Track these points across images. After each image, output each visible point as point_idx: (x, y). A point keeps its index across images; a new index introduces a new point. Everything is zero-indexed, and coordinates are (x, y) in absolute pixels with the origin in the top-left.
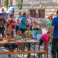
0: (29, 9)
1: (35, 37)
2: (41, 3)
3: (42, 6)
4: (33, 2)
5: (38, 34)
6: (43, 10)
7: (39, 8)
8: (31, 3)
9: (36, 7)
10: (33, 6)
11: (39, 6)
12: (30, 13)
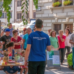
0: (52, 23)
1: (50, 59)
2: (68, 15)
3: (69, 19)
4: (57, 14)
5: (54, 55)
6: (70, 24)
7: (66, 22)
8: (55, 15)
9: (61, 20)
10: (58, 19)
11: (66, 19)
12: (54, 28)
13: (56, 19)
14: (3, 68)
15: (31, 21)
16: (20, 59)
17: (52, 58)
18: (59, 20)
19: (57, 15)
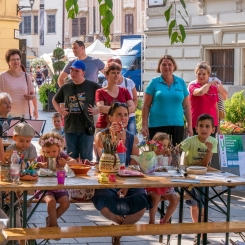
0: (204, 46)
1: (230, 163)
4: (221, 16)
5: (242, 150)
8: (212, 20)
9: (234, 35)
10: (223, 33)
13: (216, 32)
14: (93, 193)
15: (125, 41)
16: (156, 162)
17: (237, 159)
18: (225, 36)
19: (218, 19)
